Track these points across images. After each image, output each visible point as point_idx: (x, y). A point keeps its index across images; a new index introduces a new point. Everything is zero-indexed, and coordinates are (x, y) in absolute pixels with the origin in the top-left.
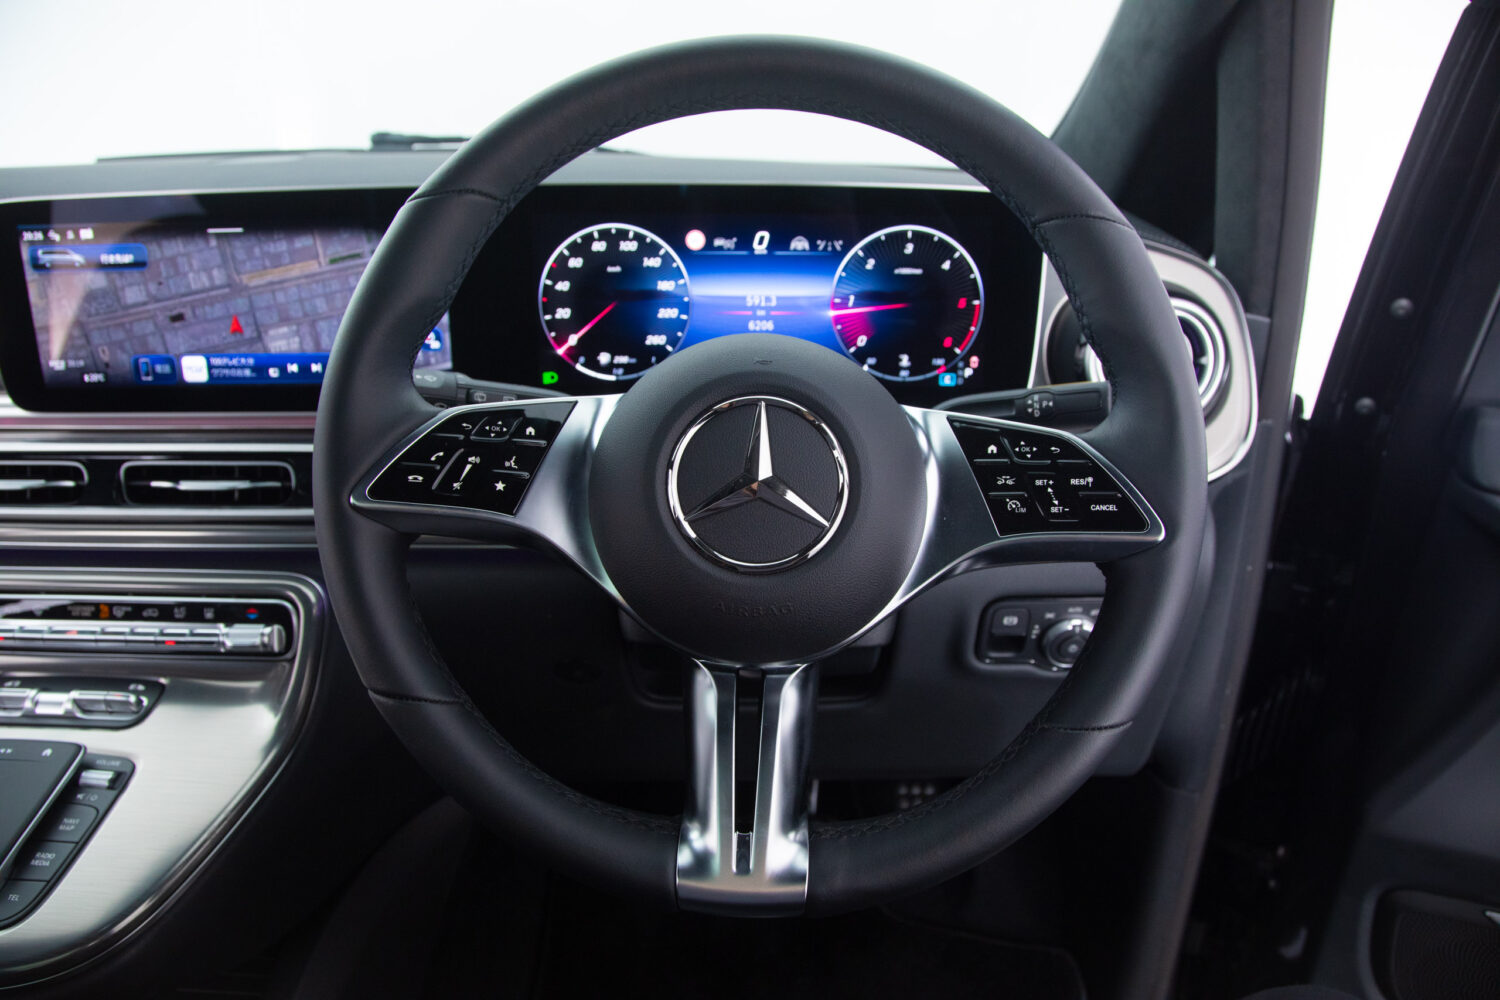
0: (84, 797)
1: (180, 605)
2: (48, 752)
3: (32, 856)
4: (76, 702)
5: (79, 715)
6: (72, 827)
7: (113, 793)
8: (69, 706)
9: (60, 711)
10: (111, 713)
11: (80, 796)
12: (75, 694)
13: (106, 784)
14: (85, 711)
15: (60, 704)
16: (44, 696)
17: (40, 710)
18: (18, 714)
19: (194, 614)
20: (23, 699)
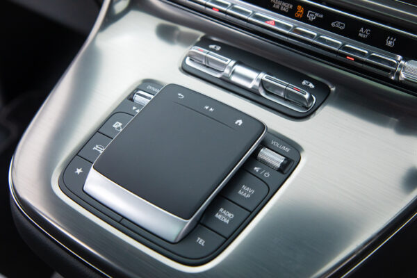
0: (260, 171)
1: (366, 26)
2: (240, 122)
3: (216, 210)
4: (262, 83)
5: (263, 94)
6: (248, 196)
7: (282, 176)
8: (256, 83)
9: (250, 85)
10: (286, 100)
11: (256, 169)
12: (263, 76)
13: (278, 165)
14: (268, 93)
15: (250, 80)
16: (240, 69)
17: (234, 79)
18: (219, 75)
19: (377, 39)
20: (224, 66)
